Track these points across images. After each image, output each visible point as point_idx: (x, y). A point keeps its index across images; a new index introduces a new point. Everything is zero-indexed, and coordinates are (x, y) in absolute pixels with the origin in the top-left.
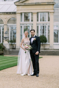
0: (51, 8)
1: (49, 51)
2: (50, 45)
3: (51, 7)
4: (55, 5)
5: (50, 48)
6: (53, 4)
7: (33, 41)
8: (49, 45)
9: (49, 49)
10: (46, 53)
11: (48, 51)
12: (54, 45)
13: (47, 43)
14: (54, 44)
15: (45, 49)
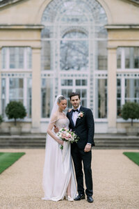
0: (36, 38)
1: (32, 137)
2: (33, 125)
3: (36, 35)
4: (42, 31)
5: (33, 131)
6: (40, 30)
7: (78, 119)
8: (31, 123)
9: (29, 133)
10: (25, 143)
11: (30, 139)
12: (43, 124)
13: (26, 119)
14: (41, 122)
15: (22, 134)
